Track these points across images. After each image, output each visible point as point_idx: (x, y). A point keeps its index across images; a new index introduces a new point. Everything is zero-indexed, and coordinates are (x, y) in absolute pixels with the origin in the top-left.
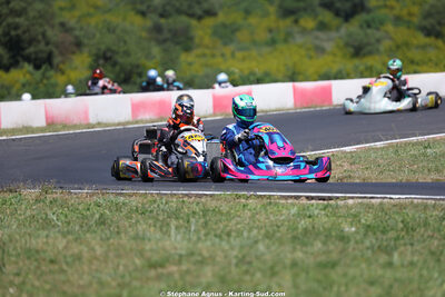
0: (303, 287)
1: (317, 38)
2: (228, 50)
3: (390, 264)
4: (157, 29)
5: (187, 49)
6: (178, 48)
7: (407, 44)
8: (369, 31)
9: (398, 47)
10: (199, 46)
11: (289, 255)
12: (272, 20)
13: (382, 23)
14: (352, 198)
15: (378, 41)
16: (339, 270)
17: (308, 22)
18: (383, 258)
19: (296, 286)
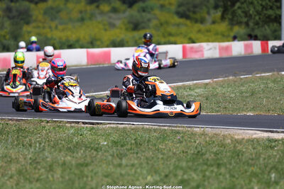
0: (67, 178)
1: (110, 18)
2: (53, 24)
3: (120, 165)
4: (9, 10)
5: (28, 23)
6: (22, 22)
7: (167, 23)
8: (144, 14)
9: (161, 24)
10: (35, 21)
11: (62, 158)
12: (82, 6)
13: (152, 9)
14: (110, 124)
15: (149, 20)
16: (90, 168)
17: (105, 8)
18: (117, 161)
19: (62, 177)
